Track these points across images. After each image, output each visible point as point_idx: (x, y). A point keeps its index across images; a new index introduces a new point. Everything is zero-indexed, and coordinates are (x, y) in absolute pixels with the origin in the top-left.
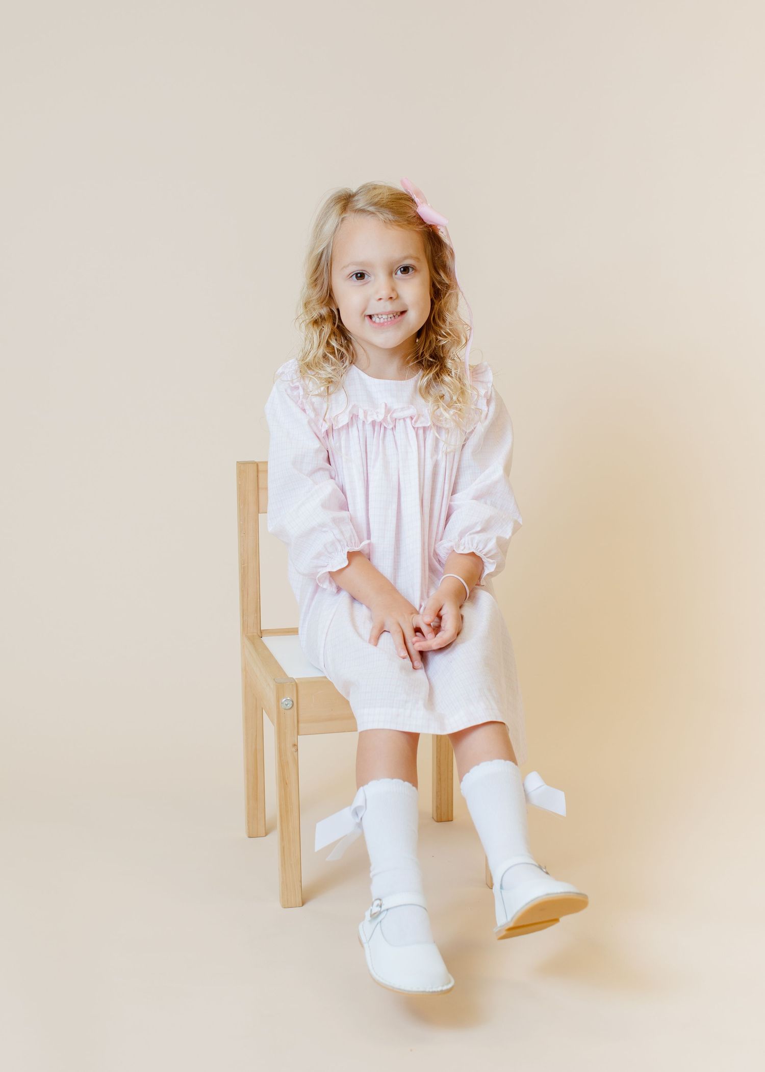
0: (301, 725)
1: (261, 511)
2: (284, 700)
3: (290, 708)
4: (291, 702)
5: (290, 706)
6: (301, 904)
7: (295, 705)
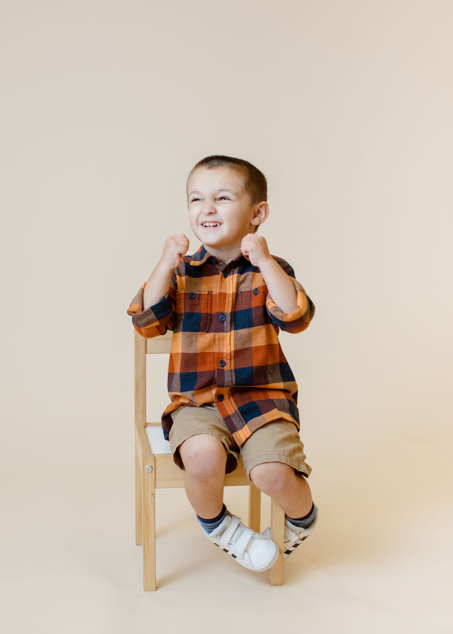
0: (157, 482)
1: (147, 352)
2: (147, 466)
3: (151, 472)
4: (151, 468)
5: (150, 470)
6: (155, 590)
7: (154, 469)
